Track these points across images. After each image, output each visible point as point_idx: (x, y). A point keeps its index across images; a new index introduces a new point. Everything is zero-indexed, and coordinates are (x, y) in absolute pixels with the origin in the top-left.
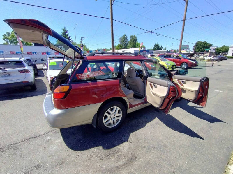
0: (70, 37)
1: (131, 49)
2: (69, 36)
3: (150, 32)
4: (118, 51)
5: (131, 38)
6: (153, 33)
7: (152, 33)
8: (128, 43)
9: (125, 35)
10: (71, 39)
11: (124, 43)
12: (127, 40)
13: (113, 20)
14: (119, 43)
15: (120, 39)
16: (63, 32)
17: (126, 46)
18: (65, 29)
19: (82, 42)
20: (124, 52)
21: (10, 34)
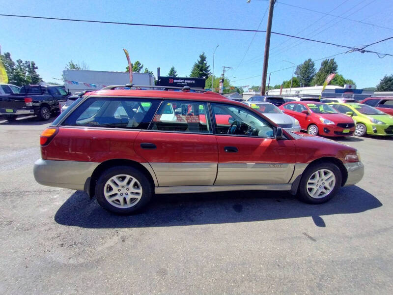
0: (209, 66)
1: (316, 87)
2: (207, 65)
3: (359, 50)
4: (287, 91)
5: (322, 65)
6: (365, 52)
7: (363, 52)
8: (313, 76)
9: (310, 60)
10: (209, 70)
11: (306, 76)
12: (314, 70)
13: (271, 34)
14: (296, 76)
15: (299, 68)
16: (199, 59)
17: (310, 81)
18: (203, 55)
19: (223, 75)
20: (300, 93)
21: (134, 65)
